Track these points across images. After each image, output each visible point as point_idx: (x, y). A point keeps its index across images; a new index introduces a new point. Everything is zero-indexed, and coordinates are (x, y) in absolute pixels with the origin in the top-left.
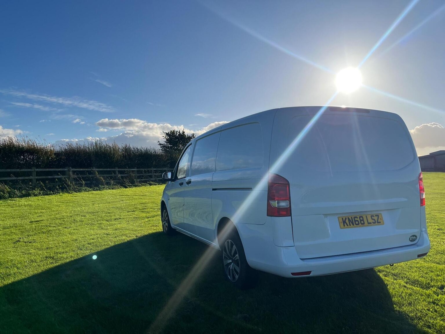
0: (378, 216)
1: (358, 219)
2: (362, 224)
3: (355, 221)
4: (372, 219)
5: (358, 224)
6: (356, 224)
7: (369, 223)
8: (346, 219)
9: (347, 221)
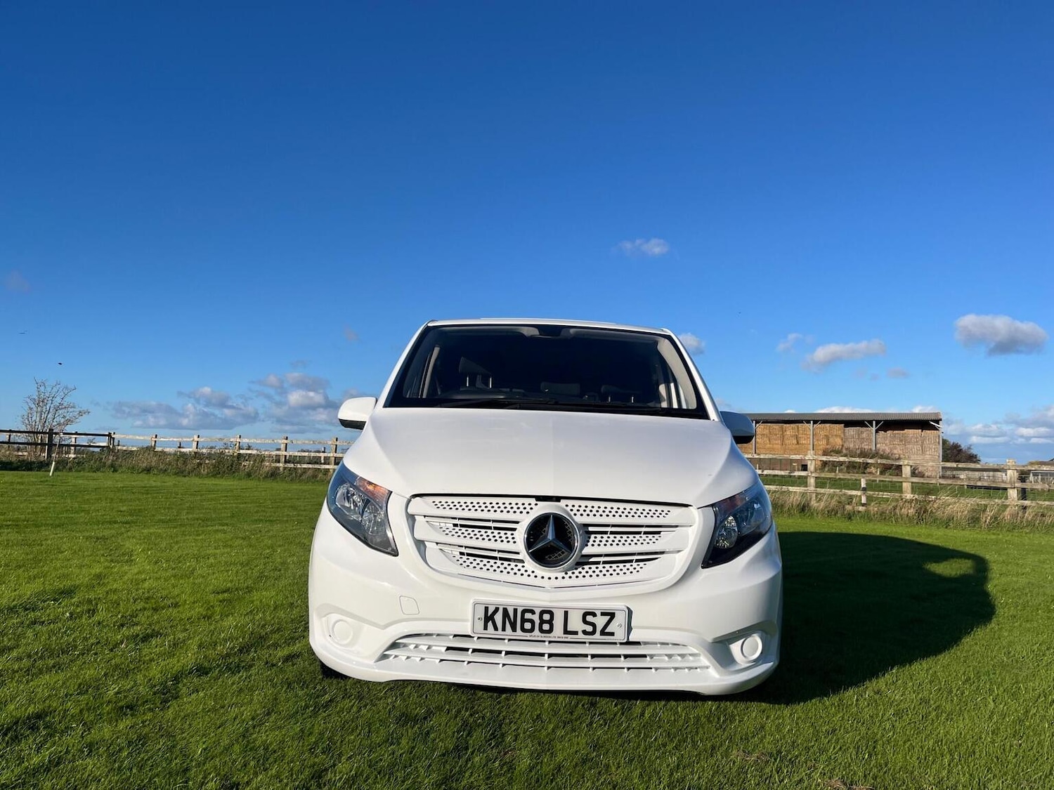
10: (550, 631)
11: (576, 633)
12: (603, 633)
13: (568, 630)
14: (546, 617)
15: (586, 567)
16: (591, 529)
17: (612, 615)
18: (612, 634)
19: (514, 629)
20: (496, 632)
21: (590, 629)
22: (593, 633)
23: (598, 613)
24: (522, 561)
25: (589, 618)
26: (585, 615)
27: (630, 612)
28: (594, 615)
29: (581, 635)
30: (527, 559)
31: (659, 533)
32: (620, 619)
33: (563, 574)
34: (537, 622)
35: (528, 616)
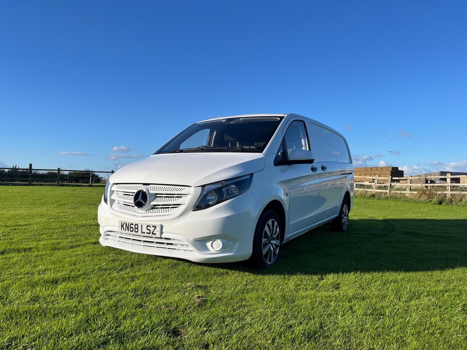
10: (137, 232)
11: (145, 233)
12: (153, 234)
13: (143, 232)
14: (136, 226)
15: (154, 209)
16: (157, 195)
17: (155, 227)
18: (155, 234)
19: (128, 231)
20: (124, 231)
21: (149, 232)
22: (149, 233)
23: (151, 226)
24: (133, 206)
25: (148, 228)
26: (148, 226)
27: (162, 227)
28: (150, 226)
29: (146, 234)
30: (135, 206)
31: (181, 197)
32: (158, 228)
33: (145, 212)
34: (134, 228)
35: (132, 226)
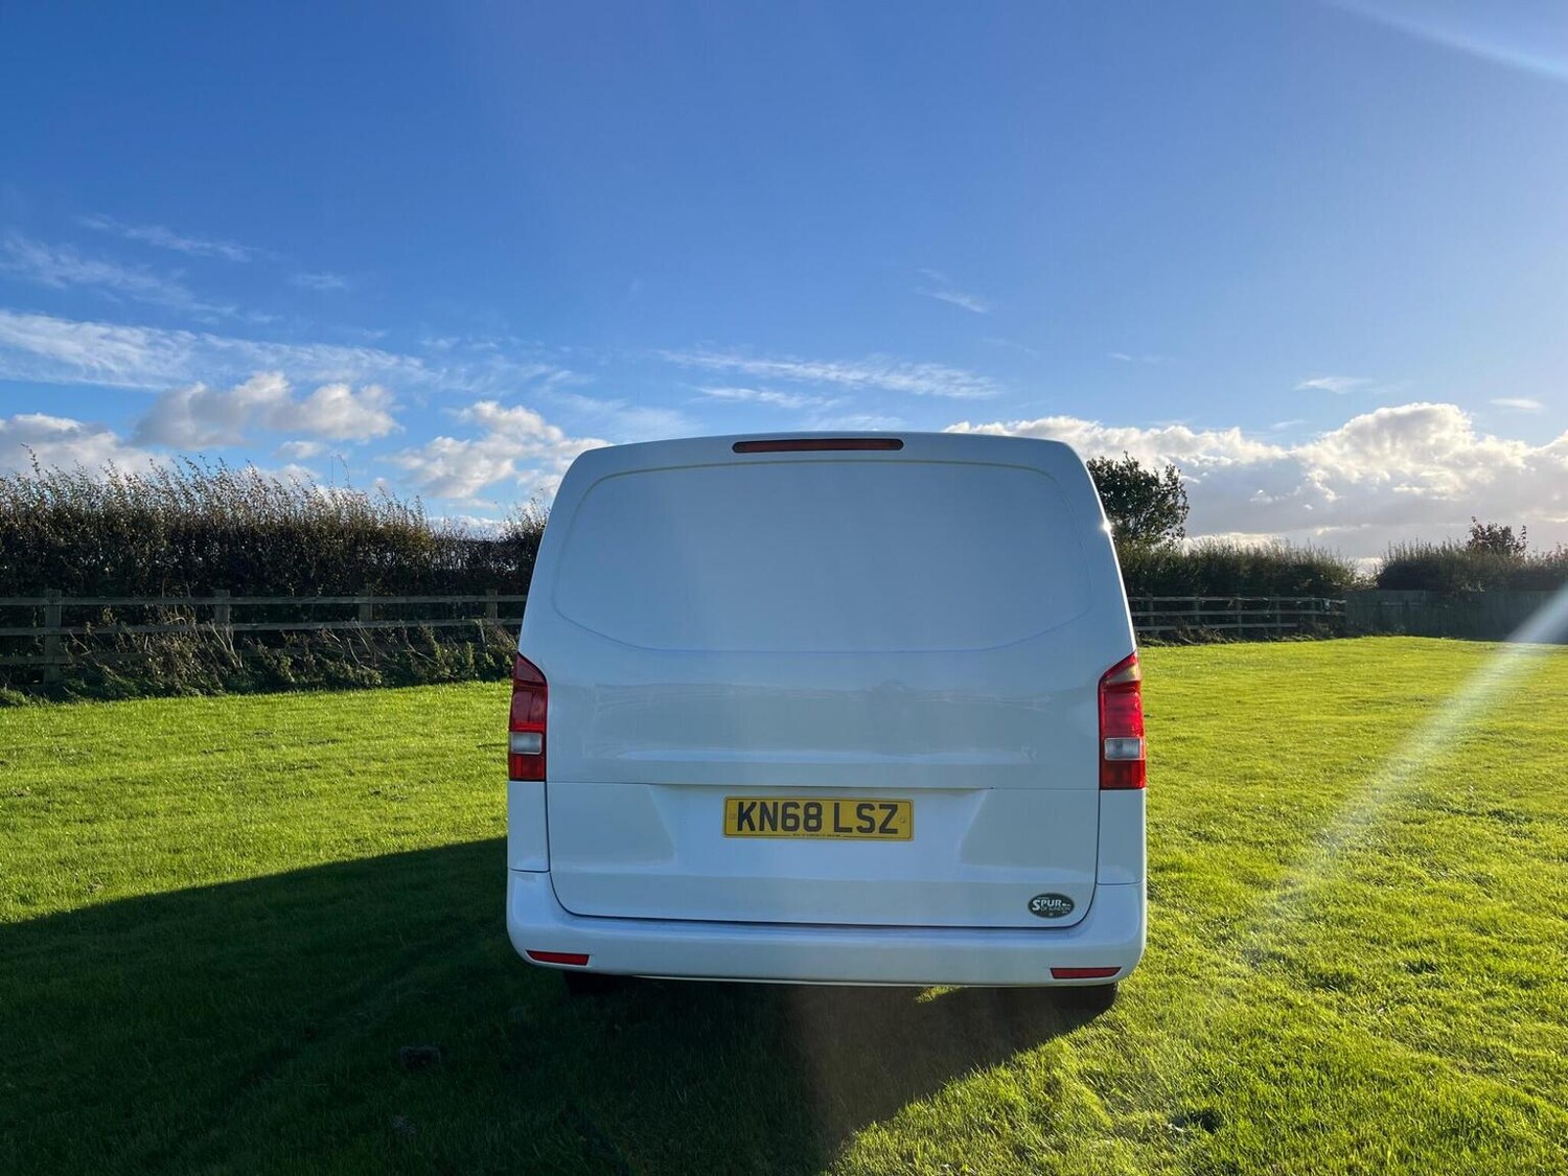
0: (893, 808)
1: (800, 813)
2: (807, 828)
3: (785, 816)
4: (860, 816)
5: (796, 828)
6: (785, 828)
7: (837, 828)
8: (753, 805)
9: (755, 815)
